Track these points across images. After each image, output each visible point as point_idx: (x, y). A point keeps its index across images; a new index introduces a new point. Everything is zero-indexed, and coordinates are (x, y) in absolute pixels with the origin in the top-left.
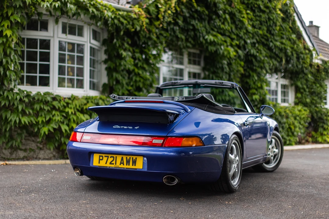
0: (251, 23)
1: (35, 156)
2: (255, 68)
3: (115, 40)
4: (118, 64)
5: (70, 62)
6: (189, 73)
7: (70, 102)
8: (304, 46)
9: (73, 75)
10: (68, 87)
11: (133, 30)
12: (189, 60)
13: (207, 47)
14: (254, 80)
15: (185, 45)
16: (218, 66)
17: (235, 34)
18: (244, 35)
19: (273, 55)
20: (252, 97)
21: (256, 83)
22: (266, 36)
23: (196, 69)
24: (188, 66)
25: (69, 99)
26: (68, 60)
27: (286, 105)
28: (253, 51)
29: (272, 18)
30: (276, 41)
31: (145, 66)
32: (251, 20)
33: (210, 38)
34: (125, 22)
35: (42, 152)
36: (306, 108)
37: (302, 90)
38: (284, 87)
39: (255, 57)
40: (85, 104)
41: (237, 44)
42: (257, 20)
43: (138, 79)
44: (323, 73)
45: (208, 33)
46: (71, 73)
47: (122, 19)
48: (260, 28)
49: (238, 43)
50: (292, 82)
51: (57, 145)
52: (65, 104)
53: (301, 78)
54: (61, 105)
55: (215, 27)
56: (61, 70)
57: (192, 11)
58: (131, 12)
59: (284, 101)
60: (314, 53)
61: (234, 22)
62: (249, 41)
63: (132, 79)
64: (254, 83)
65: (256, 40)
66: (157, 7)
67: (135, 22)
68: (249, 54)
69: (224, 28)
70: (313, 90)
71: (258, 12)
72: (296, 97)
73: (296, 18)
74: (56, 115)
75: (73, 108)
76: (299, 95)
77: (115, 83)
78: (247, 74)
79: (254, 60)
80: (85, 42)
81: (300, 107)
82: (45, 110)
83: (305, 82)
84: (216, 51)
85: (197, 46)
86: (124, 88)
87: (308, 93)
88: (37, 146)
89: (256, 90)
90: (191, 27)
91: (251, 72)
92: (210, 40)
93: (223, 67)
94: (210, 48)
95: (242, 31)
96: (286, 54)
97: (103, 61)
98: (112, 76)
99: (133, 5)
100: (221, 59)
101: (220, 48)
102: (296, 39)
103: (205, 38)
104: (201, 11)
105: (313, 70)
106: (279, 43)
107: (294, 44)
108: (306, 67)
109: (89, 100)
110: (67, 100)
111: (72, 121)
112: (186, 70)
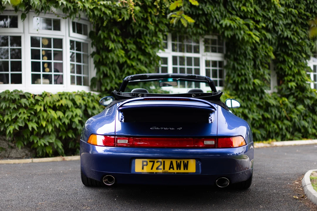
0: (283, 3)
1: (7, 155)
2: (290, 52)
3: (100, 32)
4: (104, 57)
5: (46, 58)
6: (207, 61)
7: (41, 99)
9: (51, 71)
10: (44, 83)
11: (120, 20)
12: (206, 47)
13: (223, 33)
14: (290, 66)
15: (195, 31)
16: (239, 53)
18: (273, 15)
20: (288, 84)
21: (293, 69)
22: (305, 15)
23: (216, 57)
24: (205, 53)
25: (41, 96)
26: (43, 56)
28: (288, 33)
33: (226, 22)
34: (108, 12)
35: (14, 151)
39: (290, 40)
40: (58, 101)
41: (263, 27)
45: (223, 17)
46: (48, 69)
47: (103, 9)
48: (296, 8)
49: (264, 25)
51: (25, 143)
52: (34, 102)
54: (28, 102)
55: (233, 9)
56: (35, 67)
61: (259, 3)
62: (281, 22)
63: (124, 72)
64: (290, 69)
65: (292, 20)
67: (123, 11)
68: (282, 36)
69: (246, 10)
74: (22, 113)
75: (43, 105)
77: (102, 77)
78: (281, 59)
79: (288, 43)
80: (64, 36)
82: (11, 108)
84: (234, 37)
85: (211, 33)
86: (114, 82)
88: (9, 145)
89: (293, 76)
90: (200, 12)
91: (285, 57)
92: (226, 26)
93: (245, 53)
94: (226, 33)
95: (271, 11)
97: (91, 55)
98: (99, 70)
100: (242, 45)
101: (239, 32)
103: (220, 23)
109: (63, 96)
110: (37, 97)
111: (41, 118)
112: (202, 59)
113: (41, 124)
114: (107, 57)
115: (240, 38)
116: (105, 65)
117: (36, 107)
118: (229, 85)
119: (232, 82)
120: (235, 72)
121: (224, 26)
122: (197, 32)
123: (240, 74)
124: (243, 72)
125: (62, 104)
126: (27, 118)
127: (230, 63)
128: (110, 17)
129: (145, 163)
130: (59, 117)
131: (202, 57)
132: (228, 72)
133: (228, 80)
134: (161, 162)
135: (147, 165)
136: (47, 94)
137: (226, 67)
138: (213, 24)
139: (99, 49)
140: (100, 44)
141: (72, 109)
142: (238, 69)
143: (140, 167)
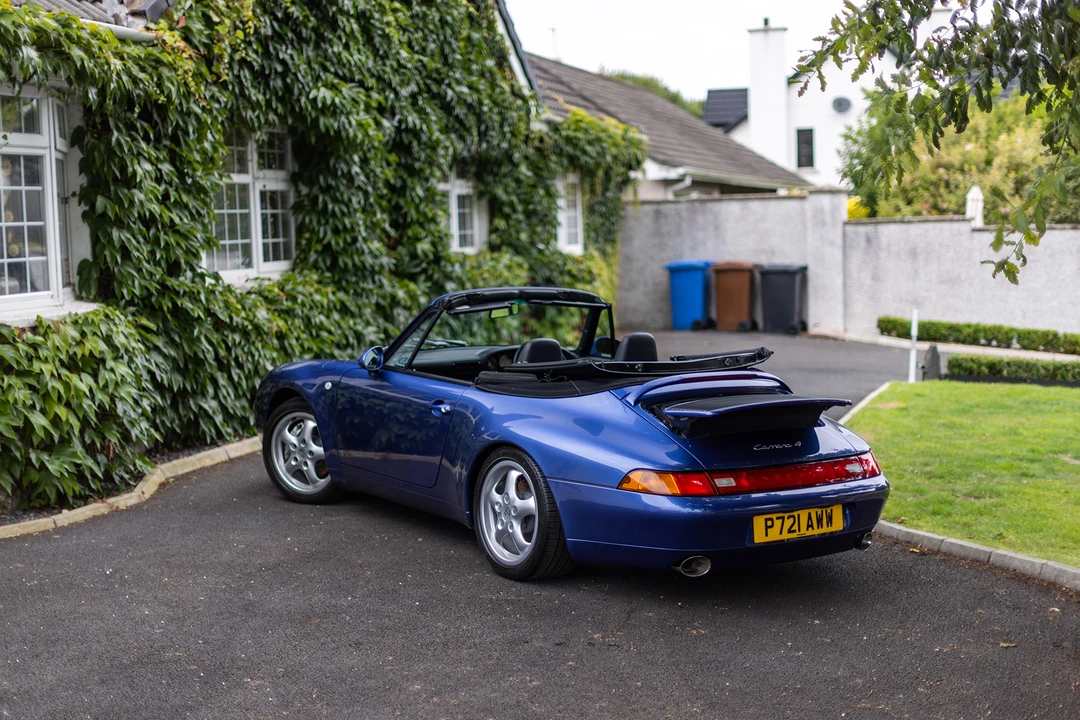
0: (405, 39)
2: (417, 165)
3: (116, 134)
4: (125, 201)
5: (11, 214)
6: (263, 194)
7: (39, 339)
8: (512, 86)
9: (23, 253)
10: (12, 291)
11: (163, 99)
12: (261, 155)
13: (316, 121)
14: (416, 199)
17: (372, 75)
19: (452, 123)
20: (414, 246)
21: (422, 207)
24: (261, 174)
25: (34, 329)
26: (6, 210)
27: (469, 251)
28: (413, 119)
29: (449, 18)
30: (459, 82)
31: (185, 198)
32: (405, 30)
33: (324, 94)
36: (519, 259)
37: (507, 210)
38: (463, 200)
39: (415, 133)
41: (377, 103)
42: (417, 29)
43: (172, 240)
44: (554, 158)
45: (316, 80)
46: (16, 249)
47: (134, 70)
49: (381, 99)
50: (482, 187)
51: (17, 473)
52: (30, 351)
53: (505, 176)
54: (20, 355)
55: (329, 59)
57: (276, 18)
58: (151, 43)
59: (464, 240)
60: (532, 103)
61: (369, 40)
64: (417, 208)
66: (209, 23)
67: (166, 72)
68: (403, 126)
69: (352, 61)
70: (531, 207)
72: (493, 230)
73: (496, 15)
74: (14, 387)
75: (49, 358)
76: (501, 223)
78: (399, 184)
79: (415, 143)
81: (506, 258)
83: (513, 185)
84: (338, 133)
87: (521, 217)
89: (422, 225)
90: (280, 68)
91: (408, 179)
92: (324, 103)
93: (349, 172)
94: (323, 122)
95: (388, 63)
96: (479, 116)
97: (74, 194)
98: (110, 240)
99: (152, 21)
100: (346, 151)
101: (346, 121)
102: (495, 69)
103: (311, 96)
104: (301, 18)
105: (531, 151)
106: (465, 90)
107: (493, 85)
108: (516, 146)
109: (85, 329)
110: (29, 335)
111: (55, 397)
112: (254, 188)
113: (52, 416)
114: (132, 202)
115: (351, 134)
116: (120, 224)
117: (37, 366)
118: (313, 257)
119: (319, 248)
120: (327, 222)
121: (320, 105)
122: (267, 120)
123: (341, 227)
124: (347, 221)
126: (29, 402)
127: (308, 195)
128: (146, 92)
129: (769, 523)
130: (91, 390)
131: (254, 183)
132: (311, 221)
133: (309, 241)
134: (794, 517)
135: (772, 526)
136: (52, 326)
137: (298, 208)
138: (299, 100)
139: (110, 179)
140: (113, 167)
141: (110, 363)
142: (334, 214)
143: (762, 532)
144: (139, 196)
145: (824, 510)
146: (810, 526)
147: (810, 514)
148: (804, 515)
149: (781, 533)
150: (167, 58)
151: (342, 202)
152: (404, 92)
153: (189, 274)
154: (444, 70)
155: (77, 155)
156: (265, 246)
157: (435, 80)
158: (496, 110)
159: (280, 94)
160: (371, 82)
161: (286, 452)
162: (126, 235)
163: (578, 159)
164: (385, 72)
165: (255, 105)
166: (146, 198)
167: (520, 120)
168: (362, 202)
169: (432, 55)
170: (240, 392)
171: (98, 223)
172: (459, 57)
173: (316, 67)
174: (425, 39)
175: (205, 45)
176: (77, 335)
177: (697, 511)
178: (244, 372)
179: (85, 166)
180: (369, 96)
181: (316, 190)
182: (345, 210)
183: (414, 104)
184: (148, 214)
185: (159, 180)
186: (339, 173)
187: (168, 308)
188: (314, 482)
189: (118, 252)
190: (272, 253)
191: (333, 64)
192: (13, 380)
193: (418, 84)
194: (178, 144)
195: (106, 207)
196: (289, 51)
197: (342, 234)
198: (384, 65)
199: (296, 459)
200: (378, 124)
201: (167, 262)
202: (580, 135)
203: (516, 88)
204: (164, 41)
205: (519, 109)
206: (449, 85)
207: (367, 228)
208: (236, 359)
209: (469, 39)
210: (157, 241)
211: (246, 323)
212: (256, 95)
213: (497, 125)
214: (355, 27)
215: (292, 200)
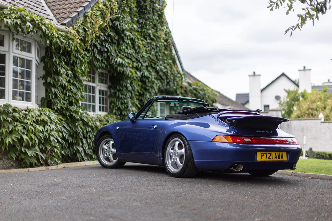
0: (145, 49)
2: (148, 88)
5: (21, 76)
6: (100, 90)
7: (27, 113)
9: (24, 89)
10: (19, 100)
11: (69, 49)
12: (99, 78)
13: (116, 68)
17: (134, 58)
18: (141, 58)
19: (159, 77)
24: (99, 84)
25: (26, 111)
26: (19, 75)
28: (146, 73)
29: (158, 45)
30: (161, 65)
31: (75, 83)
32: (145, 46)
33: (119, 60)
39: (147, 78)
40: (40, 116)
42: (148, 47)
43: (71, 94)
44: (190, 94)
45: (117, 56)
46: (21, 87)
47: (62, 39)
49: (137, 65)
51: (17, 154)
52: (24, 116)
54: (21, 116)
56: (15, 84)
57: (105, 35)
58: (66, 32)
60: (183, 76)
61: (134, 47)
66: (85, 30)
67: (71, 42)
68: (143, 75)
69: (128, 52)
71: (149, 39)
73: (173, 48)
74: (19, 125)
75: (30, 119)
78: (142, 93)
79: (147, 81)
82: (8, 121)
84: (123, 72)
90: (106, 50)
91: (145, 92)
92: (119, 63)
93: (126, 86)
94: (119, 69)
96: (167, 76)
97: (41, 77)
98: (51, 91)
99: (68, 27)
100: (126, 79)
101: (126, 69)
102: (172, 64)
103: (115, 60)
104: (113, 36)
105: (183, 91)
106: (163, 67)
107: (171, 68)
108: (178, 88)
109: (42, 112)
110: (24, 112)
111: (31, 131)
112: (97, 88)
113: (30, 137)
114: (59, 80)
115: (127, 73)
116: (55, 87)
117: (26, 121)
118: (114, 111)
119: (117, 108)
120: (119, 101)
121: (118, 63)
122: (101, 66)
123: (123, 102)
124: (126, 101)
125: (43, 119)
126: (23, 131)
127: (113, 93)
128: (65, 47)
129: (262, 155)
130: (43, 130)
131: (97, 87)
132: (114, 100)
133: (113, 107)
134: (270, 153)
135: (263, 156)
136: (31, 110)
137: (110, 96)
138: (111, 61)
139: (52, 72)
140: (53, 68)
141: (49, 124)
142: (121, 98)
143: (260, 157)
144: (61, 78)
145: (280, 152)
146: (276, 157)
147: (276, 153)
148: (274, 153)
149: (266, 158)
150: (71, 37)
151: (124, 95)
152: (144, 64)
153: (76, 106)
154: (156, 60)
155: (43, 65)
156: (100, 107)
157: (154, 63)
158: (172, 75)
159: (106, 58)
160: (134, 60)
161: (103, 152)
162: (56, 90)
163: (197, 95)
164: (138, 57)
165: (98, 60)
166: (63, 80)
167: (179, 80)
168: (130, 95)
169: (153, 55)
170: (90, 147)
171: (48, 85)
172: (161, 57)
173: (117, 52)
174: (151, 50)
175: (83, 37)
176: (39, 114)
177: (238, 148)
178: (91, 141)
179: (45, 68)
180: (133, 64)
181: (116, 91)
182: (125, 97)
183: (147, 69)
184: (63, 85)
185: (67, 75)
186: (123, 85)
187: (68, 114)
188: (112, 161)
189: (53, 95)
190: (102, 109)
191: (123, 52)
192: (18, 123)
193: (148, 63)
194: (74, 67)
195: (50, 80)
196: (109, 45)
197: (124, 105)
198: (138, 55)
199: (107, 154)
200: (136, 73)
201: (69, 101)
202: (198, 87)
203: (178, 71)
204: (71, 32)
205: (179, 77)
206: (158, 65)
207: (131, 103)
208: (89, 136)
209: (164, 53)
210: (66, 94)
211: (93, 125)
212: (98, 57)
213: (172, 81)
214: (130, 43)
215: (109, 94)
